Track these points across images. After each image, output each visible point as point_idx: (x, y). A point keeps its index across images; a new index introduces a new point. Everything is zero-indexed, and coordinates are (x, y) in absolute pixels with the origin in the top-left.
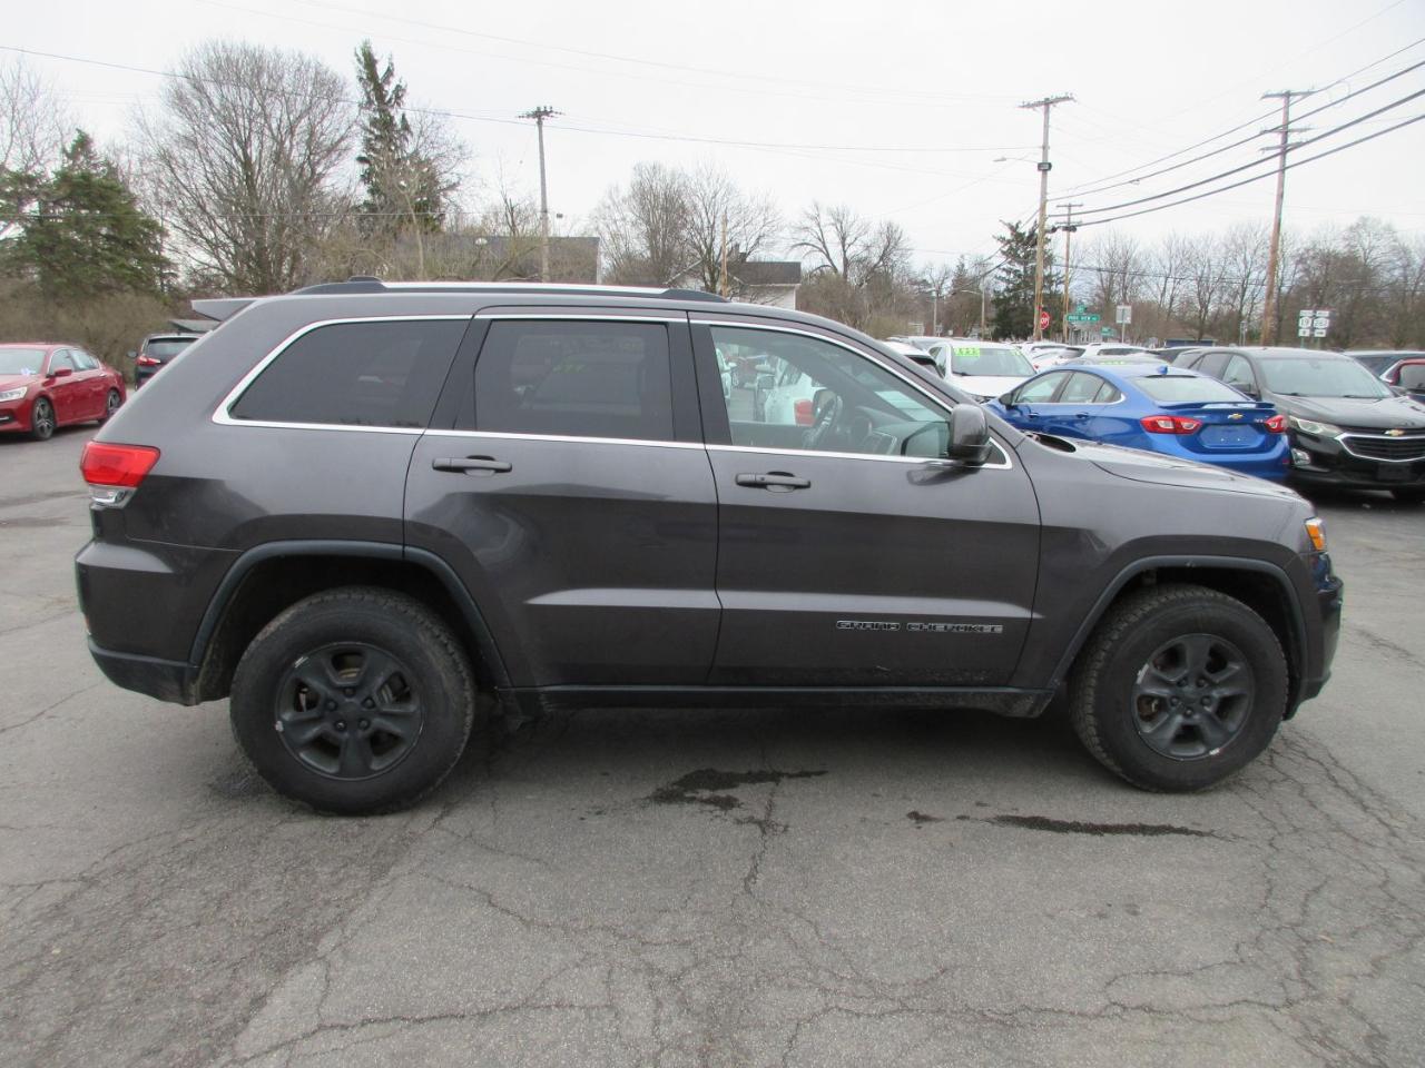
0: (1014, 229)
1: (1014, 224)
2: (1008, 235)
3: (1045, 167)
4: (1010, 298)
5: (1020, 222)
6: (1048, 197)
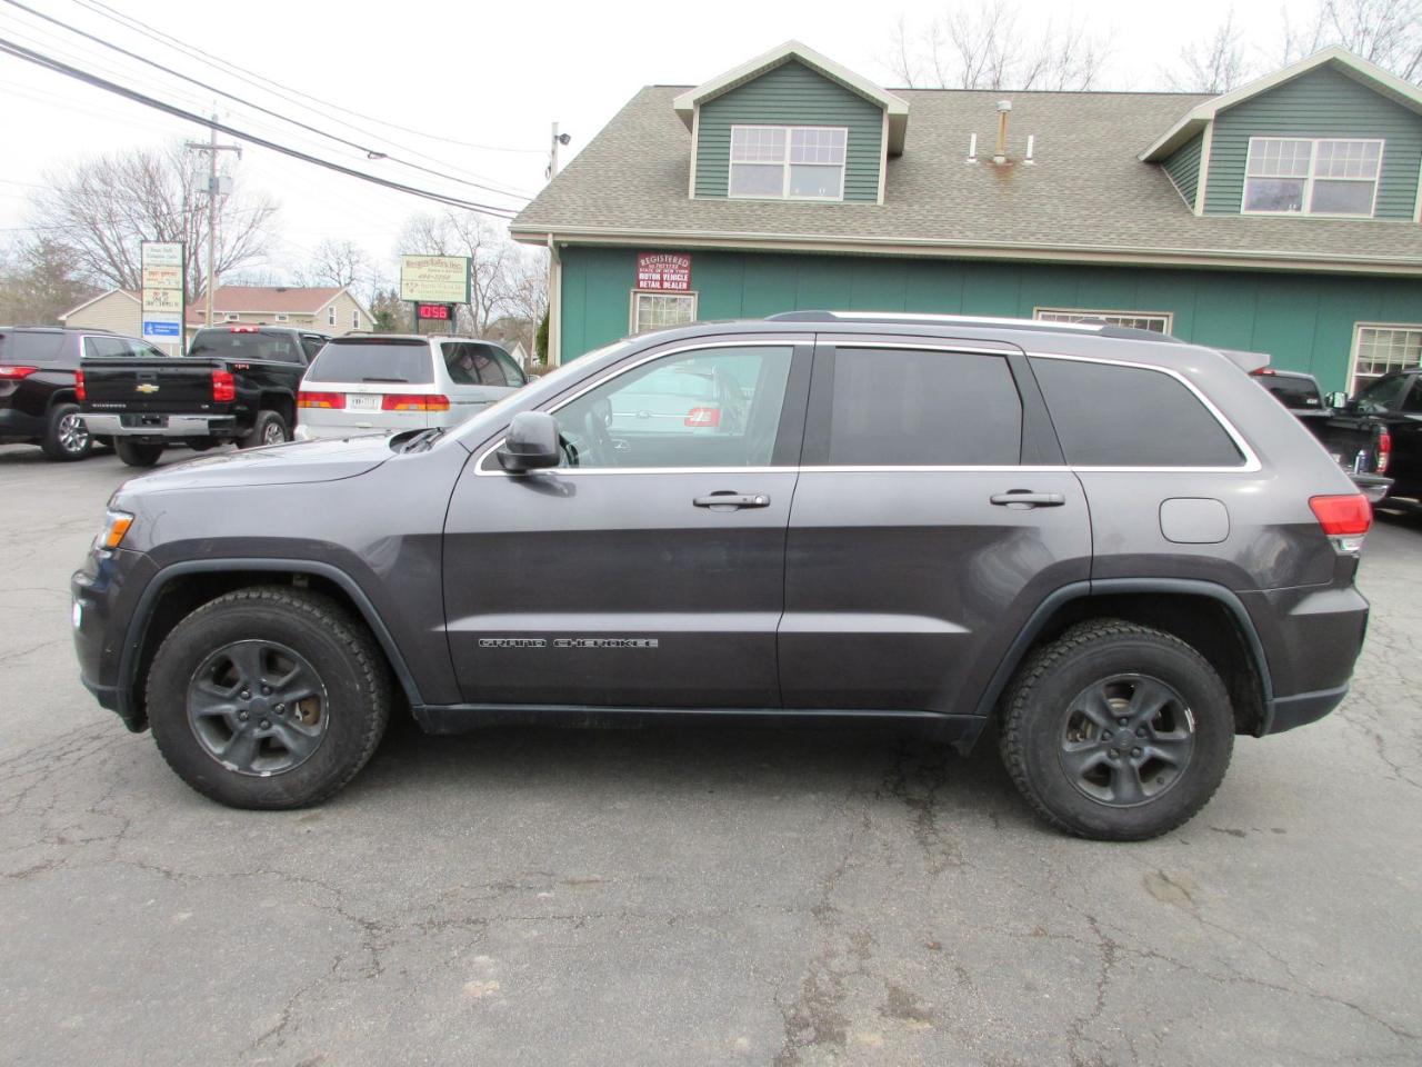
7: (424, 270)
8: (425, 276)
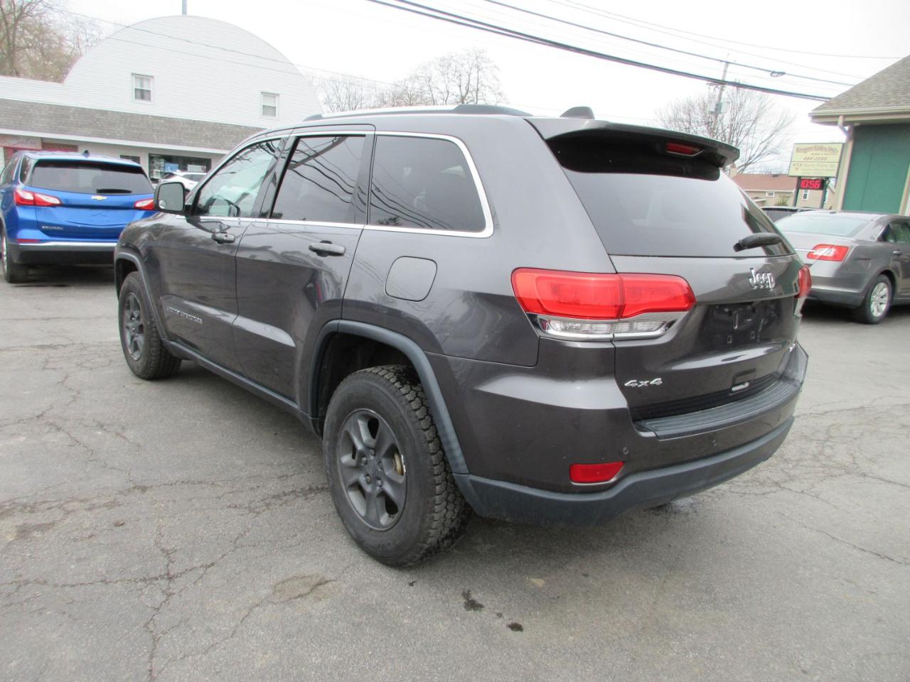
7: (809, 154)
8: (808, 158)
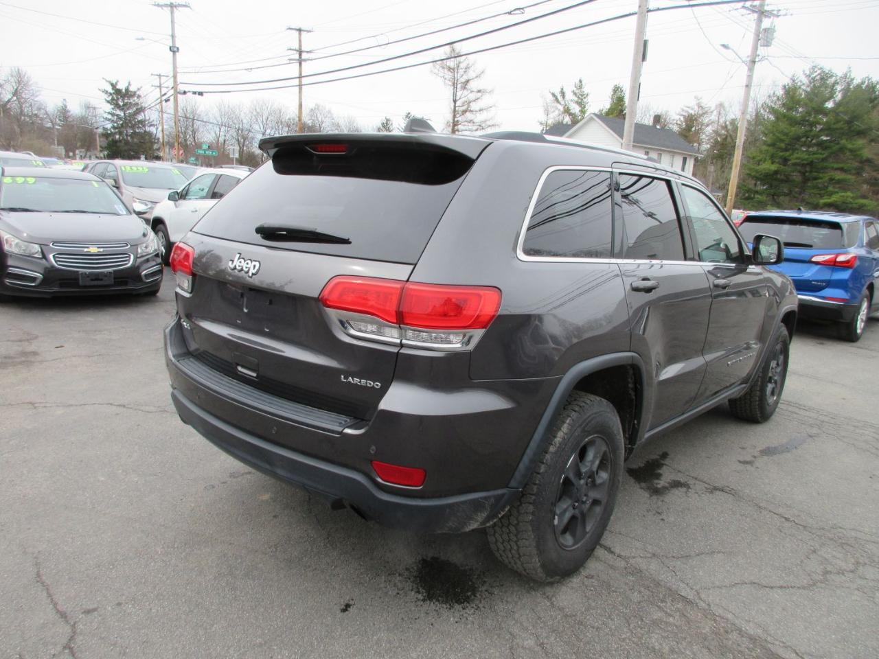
0: (113, 86)
1: (114, 82)
2: (110, 90)
3: (174, 50)
4: (115, 133)
5: (118, 81)
6: (178, 70)
